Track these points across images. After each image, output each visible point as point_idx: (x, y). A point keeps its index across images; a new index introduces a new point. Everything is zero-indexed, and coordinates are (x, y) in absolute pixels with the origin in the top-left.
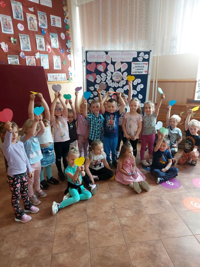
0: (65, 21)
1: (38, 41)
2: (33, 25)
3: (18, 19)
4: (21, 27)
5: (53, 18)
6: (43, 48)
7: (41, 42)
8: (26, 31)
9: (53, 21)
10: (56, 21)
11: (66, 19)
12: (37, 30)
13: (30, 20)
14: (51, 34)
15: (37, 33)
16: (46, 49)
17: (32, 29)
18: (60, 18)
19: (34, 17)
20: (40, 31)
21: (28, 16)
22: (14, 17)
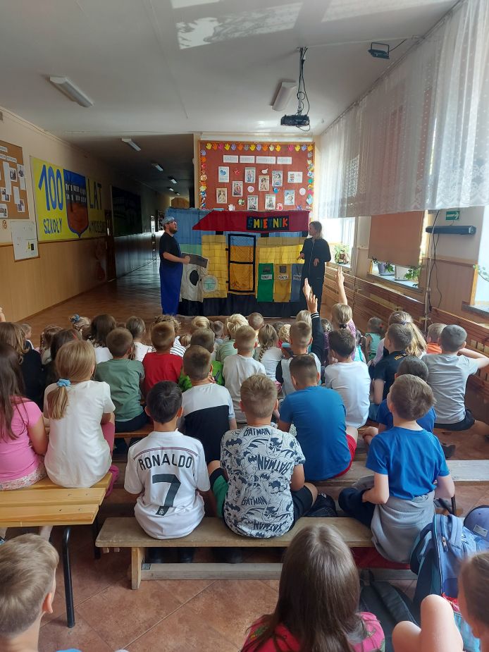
0: (308, 175)
1: (267, 201)
3: (249, 182)
4: (251, 189)
5: (290, 175)
6: (272, 206)
7: (271, 201)
8: (256, 192)
9: (291, 177)
11: (310, 172)
12: (268, 189)
13: (262, 181)
14: (286, 192)
15: (268, 192)
16: (276, 206)
17: (262, 189)
18: (301, 173)
19: (267, 177)
20: (272, 190)
21: (261, 178)
22: (246, 181)
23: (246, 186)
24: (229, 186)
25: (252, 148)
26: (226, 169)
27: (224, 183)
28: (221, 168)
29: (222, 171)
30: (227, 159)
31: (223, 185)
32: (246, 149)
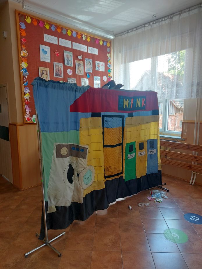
0: (108, 66)
2: (80, 70)
3: (68, 65)
4: (70, 72)
5: (98, 64)
8: (74, 75)
9: (98, 66)
10: (100, 66)
11: (109, 64)
12: (83, 74)
13: (78, 66)
17: (79, 73)
18: (104, 64)
19: (82, 63)
21: (77, 63)
22: (66, 64)
23: (66, 68)
24: (50, 66)
25: (69, 34)
26: (47, 49)
27: (46, 62)
28: (42, 47)
29: (43, 50)
30: (47, 38)
31: (45, 64)
32: (64, 32)
